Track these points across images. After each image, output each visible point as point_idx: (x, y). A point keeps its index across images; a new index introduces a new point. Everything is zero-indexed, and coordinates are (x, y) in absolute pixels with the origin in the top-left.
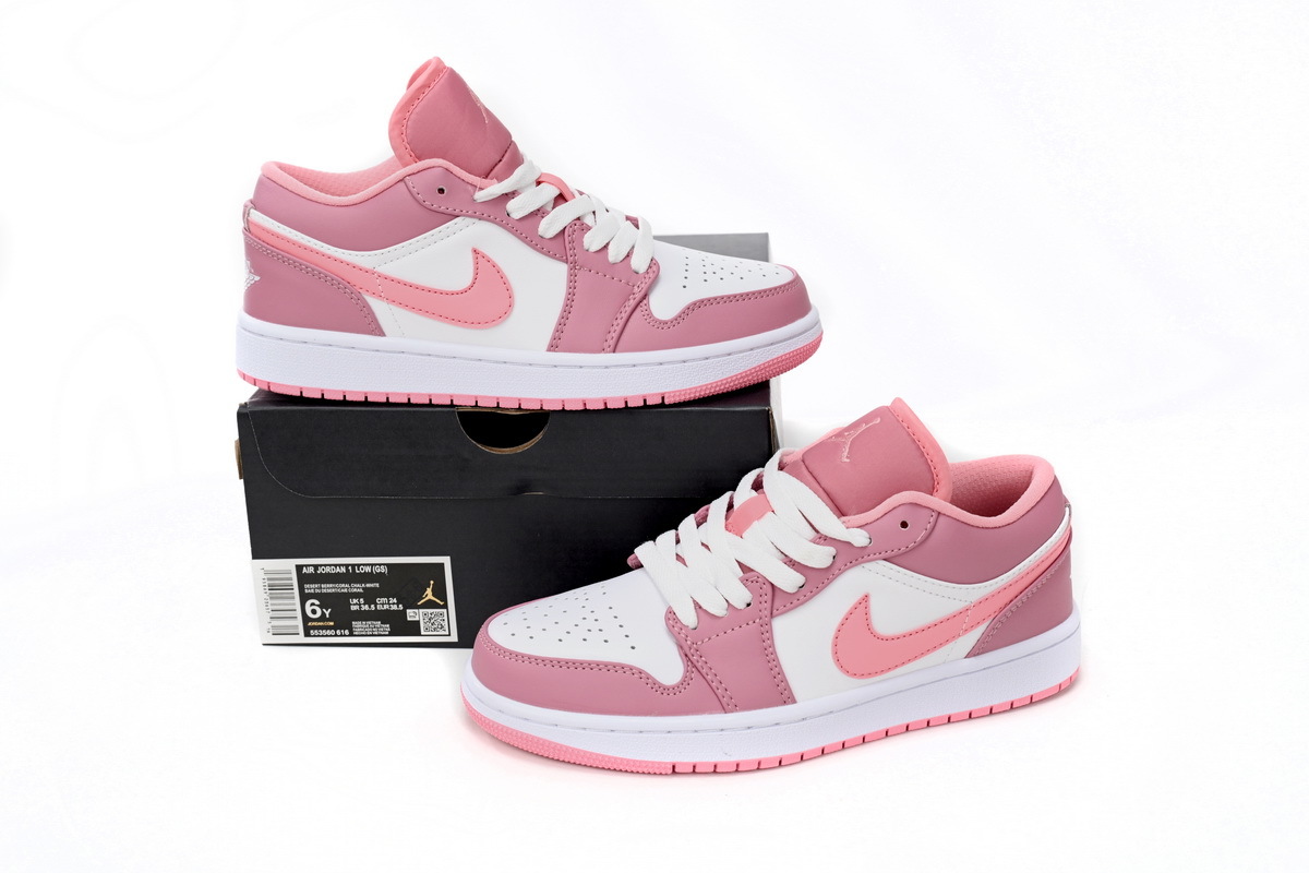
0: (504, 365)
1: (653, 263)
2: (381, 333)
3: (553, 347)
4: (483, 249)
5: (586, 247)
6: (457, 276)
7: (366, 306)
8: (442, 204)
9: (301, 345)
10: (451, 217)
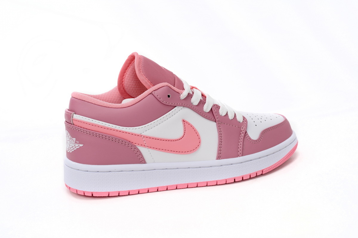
0: (200, 168)
1: (244, 118)
2: (145, 163)
3: (219, 158)
4: (187, 120)
5: (220, 114)
6: (177, 132)
7: (139, 151)
8: (169, 102)
9: (109, 173)
10: (173, 107)
